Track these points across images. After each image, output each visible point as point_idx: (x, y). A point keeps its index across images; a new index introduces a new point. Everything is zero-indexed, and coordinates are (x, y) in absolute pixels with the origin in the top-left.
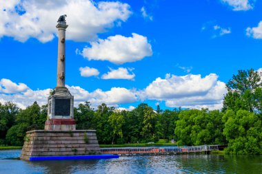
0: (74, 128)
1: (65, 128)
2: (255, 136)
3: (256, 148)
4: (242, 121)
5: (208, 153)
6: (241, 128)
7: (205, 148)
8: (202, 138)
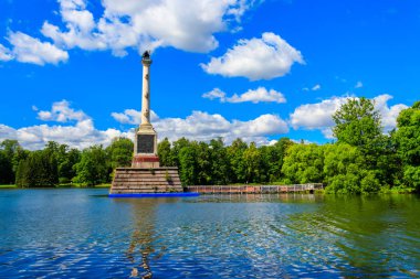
0: (157, 165)
1: (148, 165)
2: (355, 174)
3: (356, 187)
4: (342, 157)
5: (311, 192)
6: (340, 165)
7: (311, 186)
8: (308, 175)
